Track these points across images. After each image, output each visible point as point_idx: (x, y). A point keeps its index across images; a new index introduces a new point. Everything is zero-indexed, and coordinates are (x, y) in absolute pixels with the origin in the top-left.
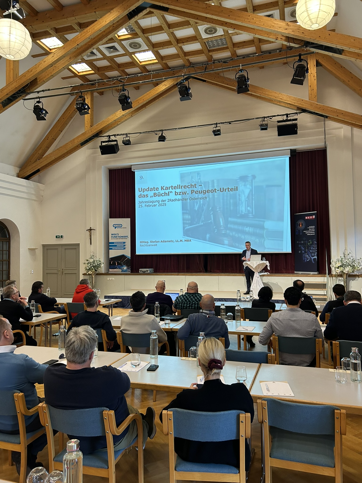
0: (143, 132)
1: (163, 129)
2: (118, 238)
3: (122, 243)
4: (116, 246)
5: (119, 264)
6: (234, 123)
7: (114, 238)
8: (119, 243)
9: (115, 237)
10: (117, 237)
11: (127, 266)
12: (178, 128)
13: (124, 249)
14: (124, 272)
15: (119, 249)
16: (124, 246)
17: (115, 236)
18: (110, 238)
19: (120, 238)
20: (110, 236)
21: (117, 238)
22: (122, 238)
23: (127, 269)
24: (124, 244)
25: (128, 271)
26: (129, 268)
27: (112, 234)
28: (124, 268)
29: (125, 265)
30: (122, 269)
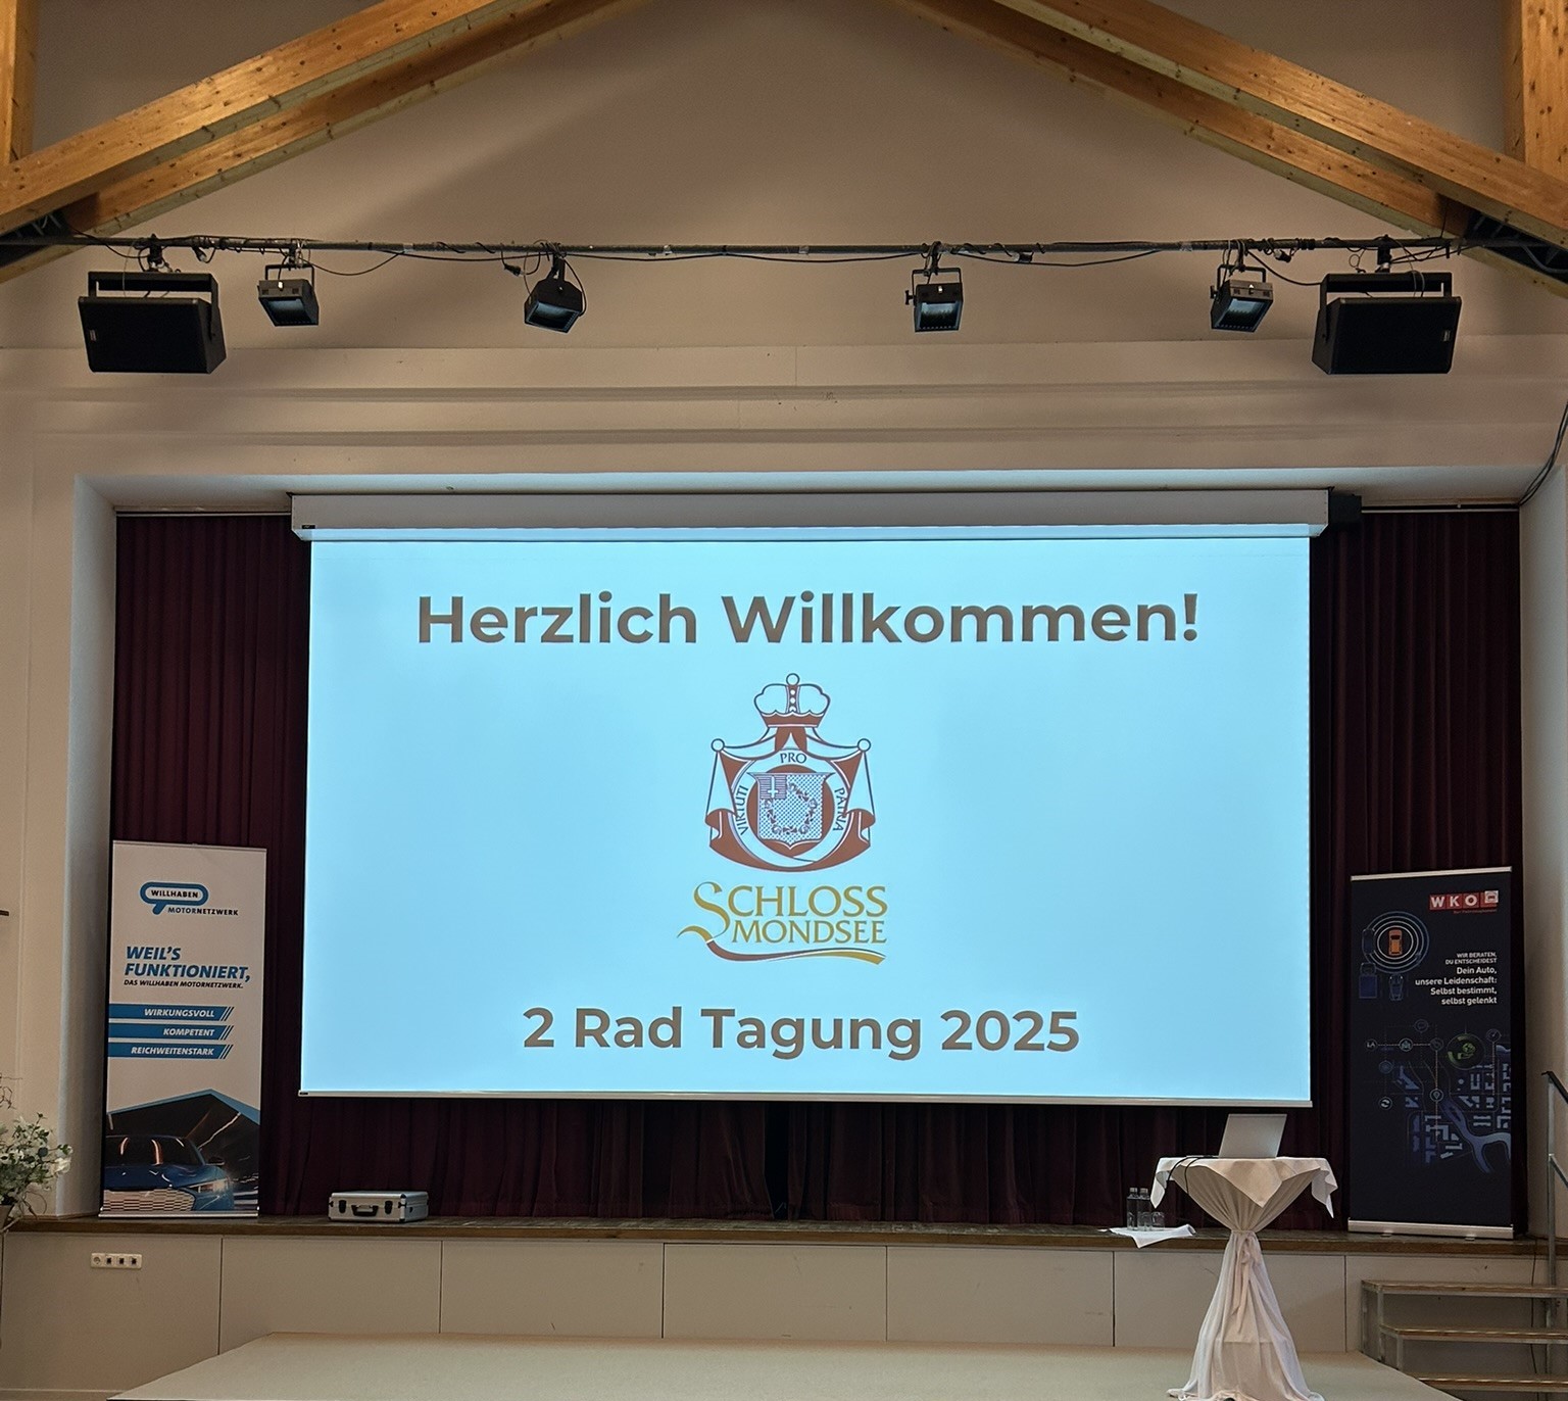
0: (414, 248)
1: (564, 243)
2: (171, 979)
3: (202, 1013)
4: (157, 1031)
5: (172, 1155)
6: (1048, 257)
7: (144, 978)
8: (179, 1013)
9: (153, 970)
10: (171, 971)
11: (236, 1168)
12: (674, 249)
13: (215, 1056)
14: (213, 1208)
15: (179, 1051)
16: (219, 1032)
17: (154, 963)
18: (117, 975)
19: (186, 979)
20: (118, 960)
21: (165, 979)
22: (205, 979)
23: (235, 1194)
24: (216, 1018)
25: (237, 1205)
26: (249, 1187)
27: (133, 952)
28: (211, 1185)
29: (220, 1167)
30: (196, 1189)
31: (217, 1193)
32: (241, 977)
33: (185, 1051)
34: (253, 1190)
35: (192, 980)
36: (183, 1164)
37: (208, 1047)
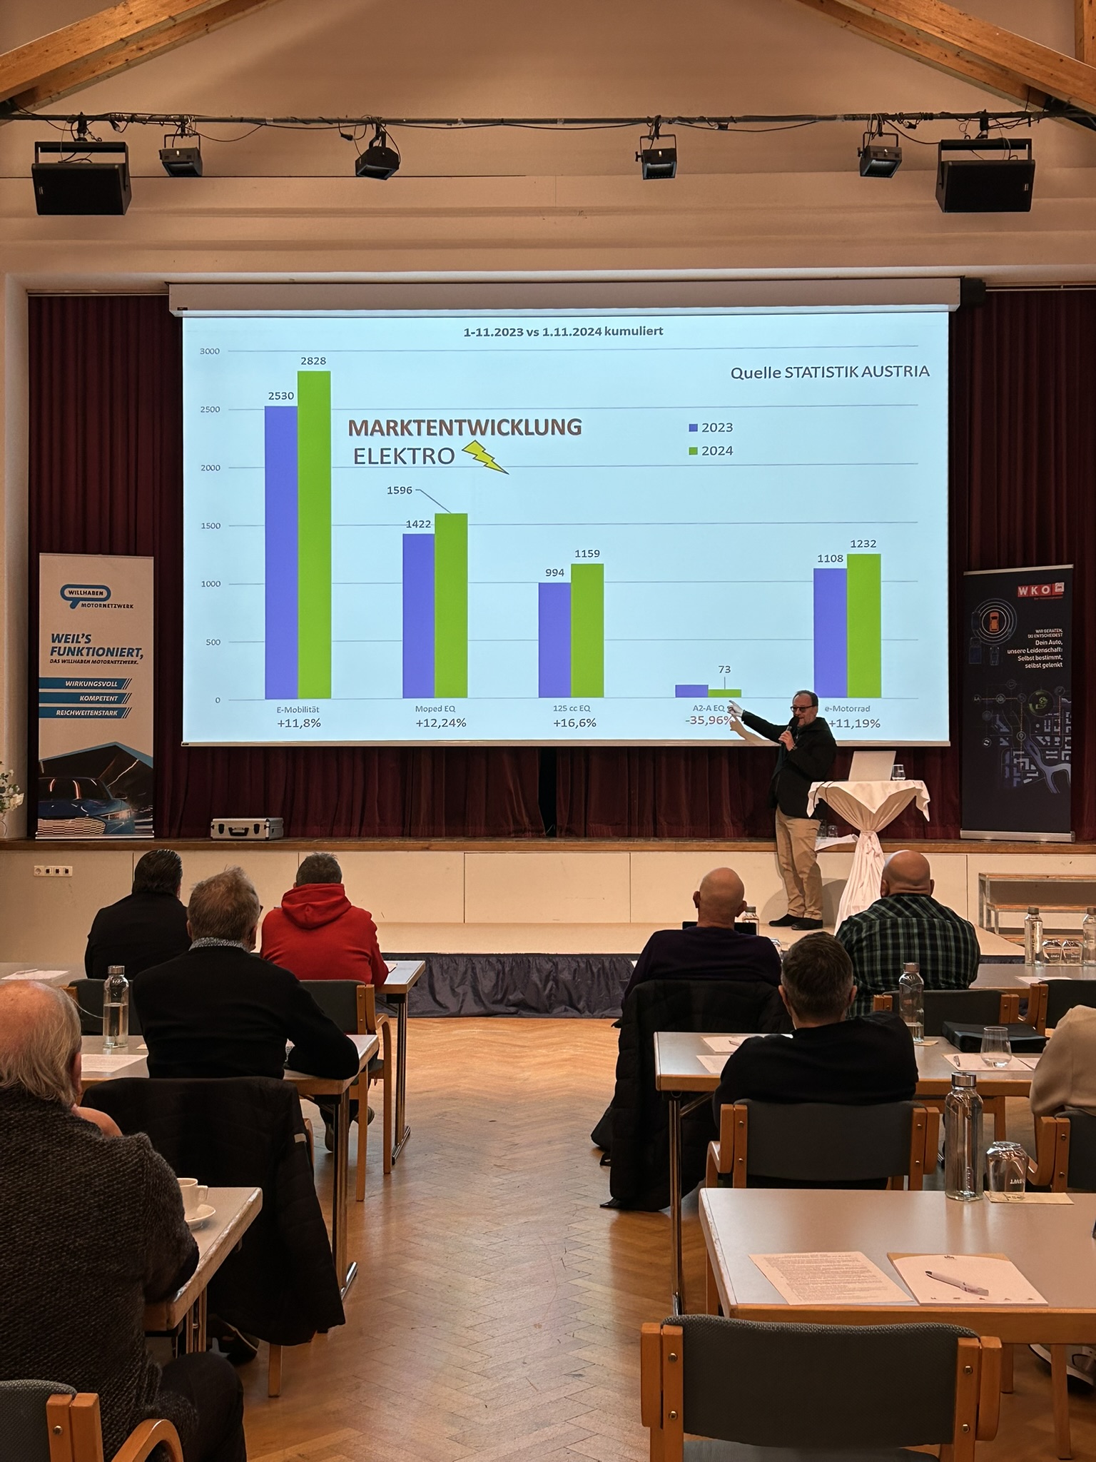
0: (275, 121)
1: (384, 117)
2: (85, 658)
3: (108, 684)
4: (74, 698)
5: (89, 792)
6: (740, 125)
7: (65, 657)
8: (92, 684)
9: (71, 651)
10: (85, 651)
11: (135, 801)
12: (465, 121)
13: (119, 716)
14: (120, 832)
15: (91, 713)
16: (121, 698)
17: (73, 647)
18: (44, 657)
20: (45, 645)
21: (80, 659)
23: (135, 821)
24: (118, 688)
25: (137, 830)
26: (146, 815)
27: (56, 638)
28: (118, 814)
29: (124, 800)
30: (106, 817)
31: (122, 820)
32: (137, 656)
33: (96, 713)
34: (148, 817)
35: (101, 658)
36: (95, 798)
37: (114, 709)
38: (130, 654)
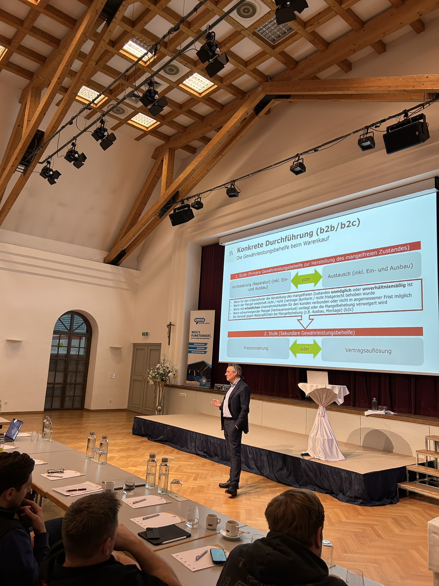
1: (235, 179)
3: (203, 344)
4: (195, 348)
5: (197, 374)
6: (322, 148)
7: (194, 337)
8: (199, 344)
9: (196, 336)
10: (198, 336)
11: (207, 378)
12: (251, 174)
13: (205, 353)
14: (203, 386)
15: (199, 352)
16: (206, 348)
17: (196, 334)
18: (190, 337)
19: (201, 337)
20: (191, 334)
21: (197, 337)
22: (204, 337)
23: (207, 383)
24: (205, 345)
25: (207, 385)
26: (209, 381)
27: (193, 332)
28: (203, 381)
29: (205, 377)
30: (200, 381)
36: (198, 376)
37: (204, 351)
38: (208, 336)
